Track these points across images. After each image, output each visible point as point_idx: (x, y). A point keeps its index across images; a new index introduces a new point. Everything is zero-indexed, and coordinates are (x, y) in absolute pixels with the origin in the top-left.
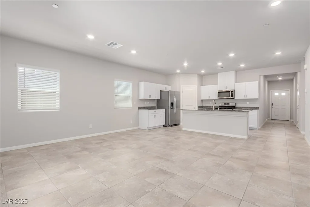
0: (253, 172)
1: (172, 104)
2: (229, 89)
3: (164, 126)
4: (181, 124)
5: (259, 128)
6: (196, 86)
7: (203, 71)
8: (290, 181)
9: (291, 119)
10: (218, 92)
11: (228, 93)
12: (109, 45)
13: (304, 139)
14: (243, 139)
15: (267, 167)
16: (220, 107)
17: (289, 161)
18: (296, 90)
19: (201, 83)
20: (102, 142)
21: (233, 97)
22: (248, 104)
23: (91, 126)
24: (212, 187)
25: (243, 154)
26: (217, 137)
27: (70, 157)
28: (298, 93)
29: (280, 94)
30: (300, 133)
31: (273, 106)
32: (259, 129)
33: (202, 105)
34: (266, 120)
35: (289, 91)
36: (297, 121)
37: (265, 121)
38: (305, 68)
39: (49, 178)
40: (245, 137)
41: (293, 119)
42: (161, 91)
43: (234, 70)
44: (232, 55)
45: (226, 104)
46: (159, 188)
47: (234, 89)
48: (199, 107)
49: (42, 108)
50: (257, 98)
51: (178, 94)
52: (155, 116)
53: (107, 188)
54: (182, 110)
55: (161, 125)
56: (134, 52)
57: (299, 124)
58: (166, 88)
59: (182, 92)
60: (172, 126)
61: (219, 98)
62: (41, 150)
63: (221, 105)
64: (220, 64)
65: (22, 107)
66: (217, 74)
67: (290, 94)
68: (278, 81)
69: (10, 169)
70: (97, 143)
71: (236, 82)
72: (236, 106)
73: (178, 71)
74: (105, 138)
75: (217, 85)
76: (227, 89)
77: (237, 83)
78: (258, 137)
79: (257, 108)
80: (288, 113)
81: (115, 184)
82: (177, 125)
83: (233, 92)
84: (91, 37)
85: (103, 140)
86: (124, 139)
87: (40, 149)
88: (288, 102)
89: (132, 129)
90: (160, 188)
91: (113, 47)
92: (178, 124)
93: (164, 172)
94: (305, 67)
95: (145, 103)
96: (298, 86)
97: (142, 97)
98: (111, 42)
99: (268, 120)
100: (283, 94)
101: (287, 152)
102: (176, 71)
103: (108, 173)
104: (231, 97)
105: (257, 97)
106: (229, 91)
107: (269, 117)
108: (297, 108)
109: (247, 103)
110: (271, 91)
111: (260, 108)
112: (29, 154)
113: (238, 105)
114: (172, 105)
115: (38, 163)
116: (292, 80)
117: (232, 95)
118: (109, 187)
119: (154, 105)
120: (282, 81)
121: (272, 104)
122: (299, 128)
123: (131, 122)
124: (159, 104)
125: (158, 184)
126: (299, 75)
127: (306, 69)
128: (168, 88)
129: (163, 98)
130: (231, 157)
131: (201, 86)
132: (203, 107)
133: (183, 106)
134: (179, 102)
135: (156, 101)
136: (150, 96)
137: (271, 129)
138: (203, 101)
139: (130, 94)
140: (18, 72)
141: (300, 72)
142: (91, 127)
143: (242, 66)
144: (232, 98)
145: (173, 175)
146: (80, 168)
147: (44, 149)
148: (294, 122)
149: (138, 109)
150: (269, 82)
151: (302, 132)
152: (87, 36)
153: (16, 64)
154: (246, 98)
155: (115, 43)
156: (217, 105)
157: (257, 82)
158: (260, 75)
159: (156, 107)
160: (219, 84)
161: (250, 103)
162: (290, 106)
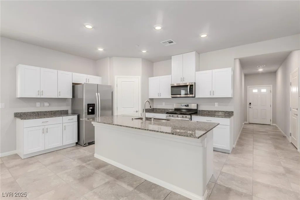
1: (92, 106)
2: (188, 82)
3: (77, 143)
5: (234, 146)
6: (140, 77)
9: (273, 123)
10: (172, 87)
11: (185, 89)
21: (193, 94)
22: (216, 107)
29: (259, 91)
31: (250, 106)
35: (271, 87)
41: (275, 123)
43: (194, 51)
45: (184, 106)
47: (195, 82)
52: (45, 130)
58: (87, 80)
59: (116, 86)
60: (89, 144)
61: (172, 96)
63: (176, 107)
67: (272, 91)
68: (258, 74)
72: (199, 109)
75: (170, 76)
76: (184, 82)
77: (198, 71)
79: (229, 114)
80: (269, 116)
83: (193, 85)
95: (38, 104)
99: (245, 124)
100: (264, 90)
104: (190, 94)
105: (230, 96)
107: (246, 120)
109: (215, 105)
110: (248, 87)
111: (234, 113)
113: (202, 108)
114: (91, 108)
116: (275, 73)
117: (191, 92)
119: (65, 107)
121: (250, 103)
124: (74, 106)
131: (149, 78)
135: (70, 101)
143: (204, 36)
144: (191, 96)
149: (15, 117)
150: (246, 75)
154: (213, 97)
156: (172, 107)
157: (231, 68)
158: (235, 59)
159: (70, 112)
160: (172, 73)
161: (219, 105)
162: (272, 106)
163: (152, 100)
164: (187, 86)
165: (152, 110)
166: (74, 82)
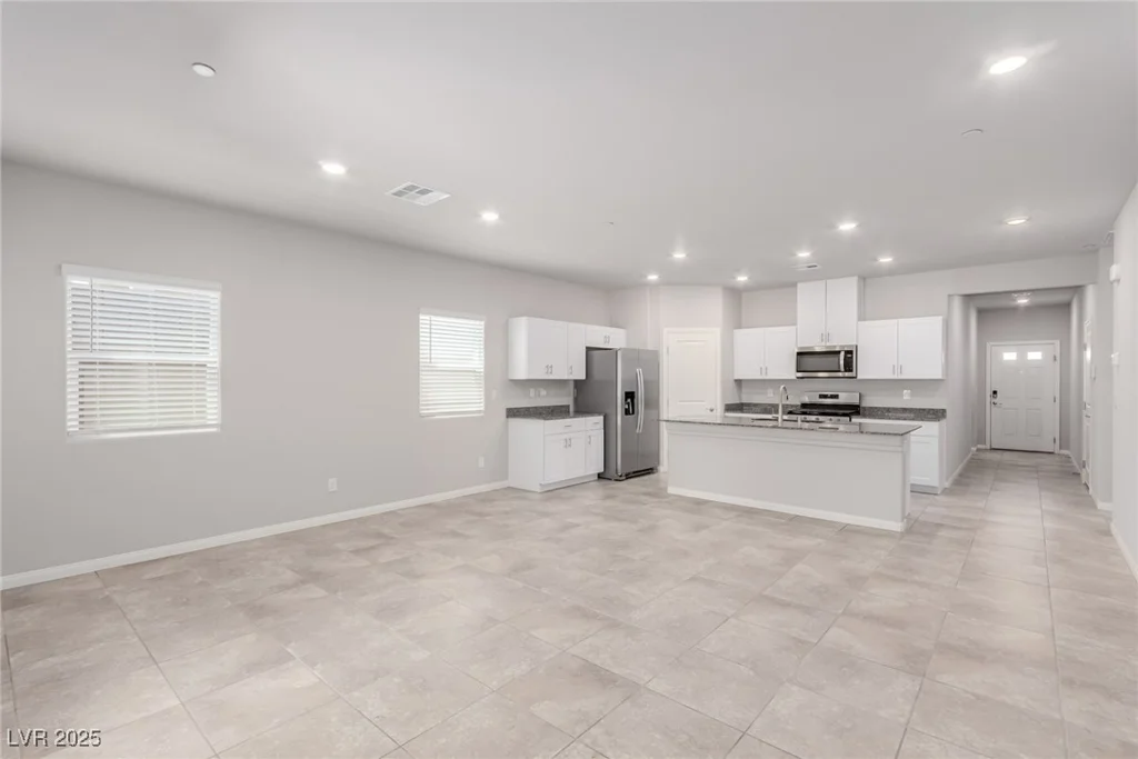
0: (924, 675)
1: (630, 396)
2: (837, 342)
3: (600, 476)
4: (663, 468)
5: (947, 485)
6: (718, 331)
7: (742, 279)
8: (1057, 716)
9: (1061, 448)
10: (799, 354)
11: (832, 359)
12: (399, 194)
13: (1108, 533)
14: (888, 534)
15: (975, 654)
16: (804, 405)
17: (1053, 630)
18: (1082, 347)
19: (737, 321)
20: (372, 548)
21: (851, 371)
22: (907, 399)
23: (333, 484)
24: (774, 742)
25: (886, 598)
26: (795, 523)
27: (256, 611)
28: (1088, 354)
29: (1022, 356)
30: (1094, 506)
31: (995, 401)
32: (946, 492)
33: (740, 398)
34: (969, 451)
35: (1055, 347)
36: (1084, 459)
37: (970, 455)
38: (1113, 277)
39: (182, 704)
40: (896, 526)
41: (1068, 448)
42: (589, 349)
43: (853, 275)
44: (847, 227)
45: (825, 397)
46: (581, 746)
47: (854, 343)
48: (729, 408)
49: (155, 424)
50: (940, 377)
51: (651, 361)
52: (568, 442)
53: (393, 746)
54: (667, 421)
55: (592, 473)
56: (490, 217)
57: (1089, 471)
58: (607, 339)
59: (665, 350)
60: (628, 476)
61: (800, 375)
62: (153, 579)
63: (806, 400)
64: (804, 255)
65: (81, 423)
66: (794, 285)
67: (1058, 358)
68: (1015, 309)
69: (40, 664)
70: (357, 552)
71: (862, 317)
72: (864, 405)
73: (653, 277)
74: (386, 531)
75: (794, 327)
76: (828, 344)
77: (864, 320)
78: (941, 525)
79: (937, 415)
80: (1051, 428)
81: (422, 730)
82: (649, 471)
83: (851, 352)
84: (334, 169)
85: (380, 535)
86: (455, 534)
87: (147, 576)
88: (1052, 387)
89: (484, 488)
90: (587, 746)
91: (417, 202)
92: (651, 469)
93: (601, 678)
94: (1115, 271)
95: (532, 392)
96: (1087, 335)
97: (521, 373)
98: (409, 184)
99: (978, 450)
100: (1035, 356)
101: (1049, 587)
102: (646, 277)
103: (396, 680)
104: (846, 371)
105: (938, 375)
106: (837, 349)
107: (981, 438)
108: (1085, 412)
109: (902, 396)
110: (988, 345)
111: (948, 414)
112: (107, 597)
113: (869, 402)
114: (629, 400)
115: (140, 638)
116: (1068, 305)
117: (849, 366)
118: (402, 740)
119: (567, 400)
120: (1028, 309)
121: (995, 392)
122: (1090, 486)
123: (482, 464)
124: (584, 397)
125: (579, 730)
126: (1090, 294)
127: (1118, 281)
128: (616, 338)
129: (597, 375)
130: (843, 614)
131: (736, 331)
132: (742, 404)
133: (670, 407)
134: (653, 386)
135: (572, 385)
136: (549, 368)
137: (991, 489)
138: (743, 384)
139: (477, 362)
140: (69, 287)
141: (1094, 283)
142: (335, 488)
143: (886, 260)
144: (847, 374)
145: (632, 690)
146: (294, 659)
147: (161, 578)
148: (1073, 459)
149: (507, 417)
150: (981, 311)
151: (1101, 505)
152: (320, 167)
153: (60, 267)
154: (900, 377)
155: (422, 188)
156: (795, 401)
157: (940, 318)
158: (950, 296)
159: (572, 409)
160: (799, 322)
161: (912, 395)
162: (1058, 400)
163: (739, 382)
164: (839, 352)
165: (739, 407)
166: (589, 345)
